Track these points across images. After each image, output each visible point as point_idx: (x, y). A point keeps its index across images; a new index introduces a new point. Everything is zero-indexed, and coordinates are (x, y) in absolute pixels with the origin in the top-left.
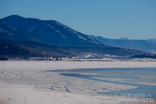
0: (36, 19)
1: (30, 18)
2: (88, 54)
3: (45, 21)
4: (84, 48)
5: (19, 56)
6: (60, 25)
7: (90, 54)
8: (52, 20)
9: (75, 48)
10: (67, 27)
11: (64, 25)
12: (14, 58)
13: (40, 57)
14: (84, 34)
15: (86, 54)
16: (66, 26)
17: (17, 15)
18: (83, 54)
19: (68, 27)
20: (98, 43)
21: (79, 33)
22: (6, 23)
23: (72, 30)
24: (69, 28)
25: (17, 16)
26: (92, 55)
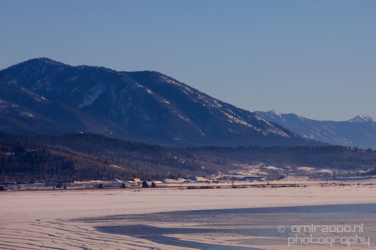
0: (102, 70)
1: (86, 66)
2: (251, 166)
3: (128, 73)
4: (240, 148)
5: (44, 178)
6: (171, 84)
7: (256, 167)
8: (147, 71)
9: (212, 149)
10: (192, 89)
11: (183, 84)
12: (30, 183)
13: (104, 178)
14: (243, 110)
15: (244, 166)
16: (189, 87)
17: (48, 59)
18: (236, 168)
19: (195, 90)
20: (284, 135)
21: (227, 106)
22: (15, 82)
23: (208, 97)
24: (198, 91)
25: (47, 62)
26: (262, 169)
